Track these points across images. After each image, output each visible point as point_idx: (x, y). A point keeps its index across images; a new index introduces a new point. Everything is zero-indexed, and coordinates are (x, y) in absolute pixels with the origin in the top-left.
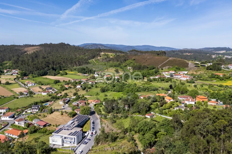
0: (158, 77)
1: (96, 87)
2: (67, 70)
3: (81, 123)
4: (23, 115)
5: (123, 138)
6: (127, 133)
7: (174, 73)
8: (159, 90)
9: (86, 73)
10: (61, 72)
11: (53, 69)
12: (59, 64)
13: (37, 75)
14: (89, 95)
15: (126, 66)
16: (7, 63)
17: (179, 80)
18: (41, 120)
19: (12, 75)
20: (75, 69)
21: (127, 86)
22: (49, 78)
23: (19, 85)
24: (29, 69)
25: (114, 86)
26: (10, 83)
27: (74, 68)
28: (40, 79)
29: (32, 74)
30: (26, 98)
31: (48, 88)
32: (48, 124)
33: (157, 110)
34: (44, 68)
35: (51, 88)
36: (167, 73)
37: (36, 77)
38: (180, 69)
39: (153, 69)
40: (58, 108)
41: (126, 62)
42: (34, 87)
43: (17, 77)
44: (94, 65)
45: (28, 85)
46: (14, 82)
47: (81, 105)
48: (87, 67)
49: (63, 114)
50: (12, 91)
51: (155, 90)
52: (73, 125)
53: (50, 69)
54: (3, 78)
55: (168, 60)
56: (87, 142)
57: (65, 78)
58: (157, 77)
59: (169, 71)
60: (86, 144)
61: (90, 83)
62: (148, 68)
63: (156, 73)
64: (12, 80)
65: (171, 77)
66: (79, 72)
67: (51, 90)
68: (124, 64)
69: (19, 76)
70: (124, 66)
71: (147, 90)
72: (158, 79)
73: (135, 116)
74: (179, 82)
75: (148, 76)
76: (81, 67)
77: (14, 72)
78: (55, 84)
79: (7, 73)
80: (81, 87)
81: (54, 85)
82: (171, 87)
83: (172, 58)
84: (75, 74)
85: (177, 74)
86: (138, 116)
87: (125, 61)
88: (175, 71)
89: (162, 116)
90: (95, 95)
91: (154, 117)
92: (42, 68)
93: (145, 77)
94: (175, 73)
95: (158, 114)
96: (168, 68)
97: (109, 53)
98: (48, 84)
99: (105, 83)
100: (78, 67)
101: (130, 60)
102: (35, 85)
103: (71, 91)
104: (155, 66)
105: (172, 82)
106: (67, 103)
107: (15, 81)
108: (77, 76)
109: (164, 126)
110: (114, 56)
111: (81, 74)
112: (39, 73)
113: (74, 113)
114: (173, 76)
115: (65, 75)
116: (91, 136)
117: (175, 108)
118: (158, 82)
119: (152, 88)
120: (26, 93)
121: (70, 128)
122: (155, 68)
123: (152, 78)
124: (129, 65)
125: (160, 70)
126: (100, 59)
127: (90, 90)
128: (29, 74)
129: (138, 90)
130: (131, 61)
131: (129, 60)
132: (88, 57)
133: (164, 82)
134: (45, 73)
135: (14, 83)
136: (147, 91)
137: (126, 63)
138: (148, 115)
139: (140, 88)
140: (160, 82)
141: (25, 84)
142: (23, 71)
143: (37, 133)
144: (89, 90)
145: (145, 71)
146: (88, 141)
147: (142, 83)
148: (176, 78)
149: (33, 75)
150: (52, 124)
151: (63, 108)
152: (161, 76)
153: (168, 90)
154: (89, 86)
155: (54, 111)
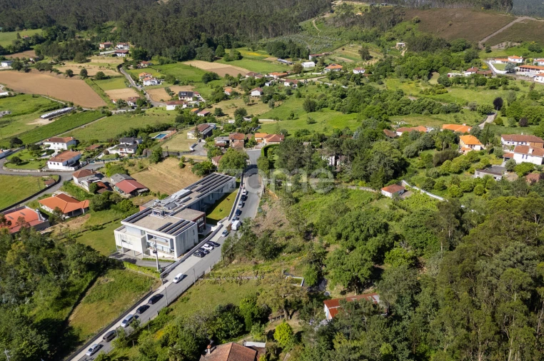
0: (470, 73)
1: (299, 96)
2: (244, 46)
3: (209, 196)
4: (99, 160)
5: (298, 250)
6: (315, 236)
7: (521, 61)
8: (462, 112)
9: (287, 57)
10: (227, 51)
11: (211, 43)
12: (226, 30)
13: (170, 59)
14: (271, 118)
15: (393, 39)
16: (112, 27)
17: (531, 83)
18: (133, 176)
19: (115, 55)
20: (264, 46)
21: (378, 95)
22: (197, 66)
23: (127, 81)
24: (152, 42)
25: (343, 96)
26: (106, 75)
27: (260, 41)
28: (177, 69)
29: (160, 54)
30: (128, 116)
31: (183, 93)
32: (141, 191)
33: (422, 174)
34: (187, 42)
35: (190, 94)
36: (499, 62)
37: (168, 63)
38: (541, 51)
39: (464, 48)
40: (180, 148)
41: (395, 28)
42: (155, 88)
43: (126, 61)
44: (311, 35)
45: (145, 83)
46: (118, 74)
47: (234, 145)
48: (291, 41)
49: (184, 166)
50: (105, 95)
51: (449, 112)
52: (185, 201)
53: (202, 44)
54: (94, 63)
55: (511, 24)
56: (208, 252)
57: (235, 67)
58: (467, 74)
59: (506, 58)
60: (203, 255)
61: (287, 84)
62: (449, 45)
63: (468, 60)
64: (112, 69)
65: (508, 75)
66: (271, 54)
67: (191, 99)
68: (387, 34)
69: (130, 59)
70: (388, 41)
71: (426, 111)
72: (469, 79)
73: (355, 188)
74: (527, 89)
75: (444, 71)
76: (279, 39)
77: (122, 48)
78: (206, 82)
79: (104, 50)
80: (262, 93)
81: (204, 84)
82: (498, 103)
83: (525, 18)
84: (261, 59)
85: (528, 66)
86: (362, 189)
87: (394, 25)
88: (525, 56)
89: (428, 194)
90: (287, 117)
91: (404, 196)
92: (182, 42)
93: (437, 71)
94: (522, 64)
95: (418, 189)
96: (507, 49)
97: (355, 3)
98: (190, 82)
99: (323, 87)
100: (272, 40)
101: (407, 23)
102: (159, 83)
103: (233, 105)
104: (469, 42)
105: (507, 89)
106: (205, 137)
107: (119, 71)
108: (265, 63)
109: (417, 230)
110: (366, 10)
111: (276, 58)
112: (175, 53)
113: (208, 167)
114: (514, 72)
115: (236, 61)
116: (223, 236)
117: (476, 172)
118: (466, 88)
119: (444, 105)
120: (132, 104)
121: (171, 211)
122: (469, 47)
123: (452, 74)
124: (400, 36)
125: (483, 54)
126: (330, 18)
127: (281, 103)
128: (153, 55)
129: (400, 110)
130: (409, 26)
131: (404, 24)
132: (301, 12)
133: (483, 87)
134: (189, 52)
135: (116, 77)
136: (426, 114)
137: (395, 31)
138: (389, 191)
139: (409, 104)
140: (472, 88)
141: (137, 81)
142: (138, 46)
143: (110, 211)
144: (277, 104)
145: (438, 56)
146: (211, 248)
147: (423, 88)
148: (523, 78)
149: (161, 58)
150: (153, 190)
151: (192, 149)
152: (481, 72)
153: (486, 113)
154: (283, 93)
155: (168, 156)
